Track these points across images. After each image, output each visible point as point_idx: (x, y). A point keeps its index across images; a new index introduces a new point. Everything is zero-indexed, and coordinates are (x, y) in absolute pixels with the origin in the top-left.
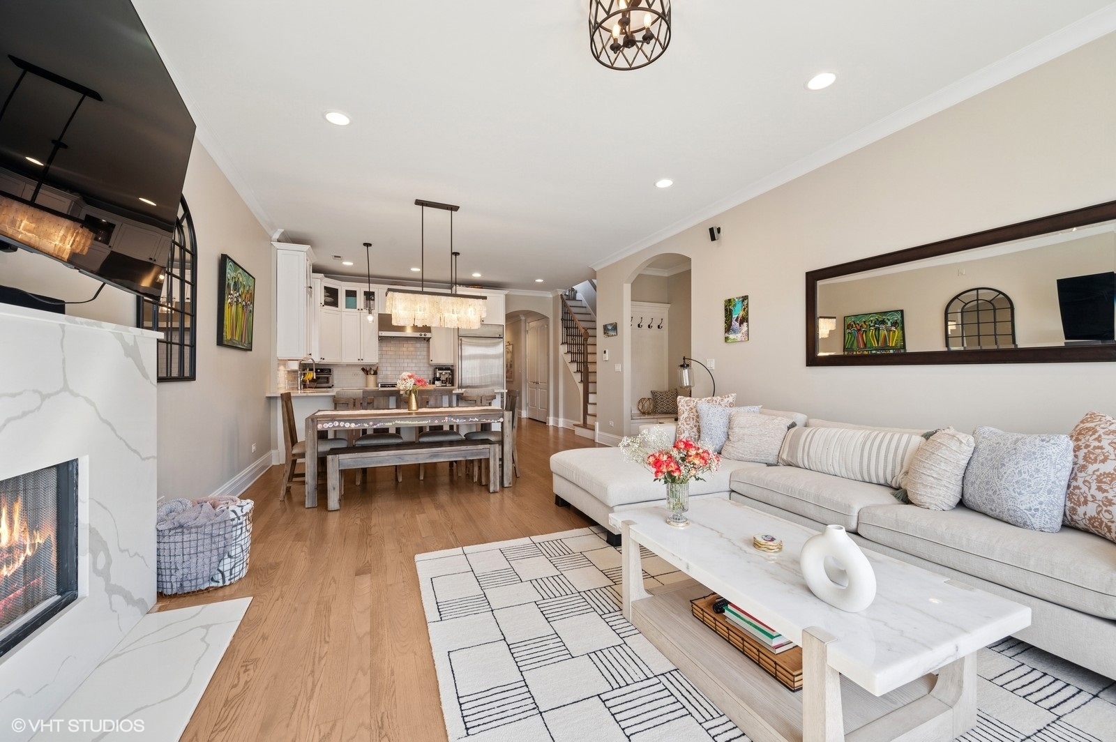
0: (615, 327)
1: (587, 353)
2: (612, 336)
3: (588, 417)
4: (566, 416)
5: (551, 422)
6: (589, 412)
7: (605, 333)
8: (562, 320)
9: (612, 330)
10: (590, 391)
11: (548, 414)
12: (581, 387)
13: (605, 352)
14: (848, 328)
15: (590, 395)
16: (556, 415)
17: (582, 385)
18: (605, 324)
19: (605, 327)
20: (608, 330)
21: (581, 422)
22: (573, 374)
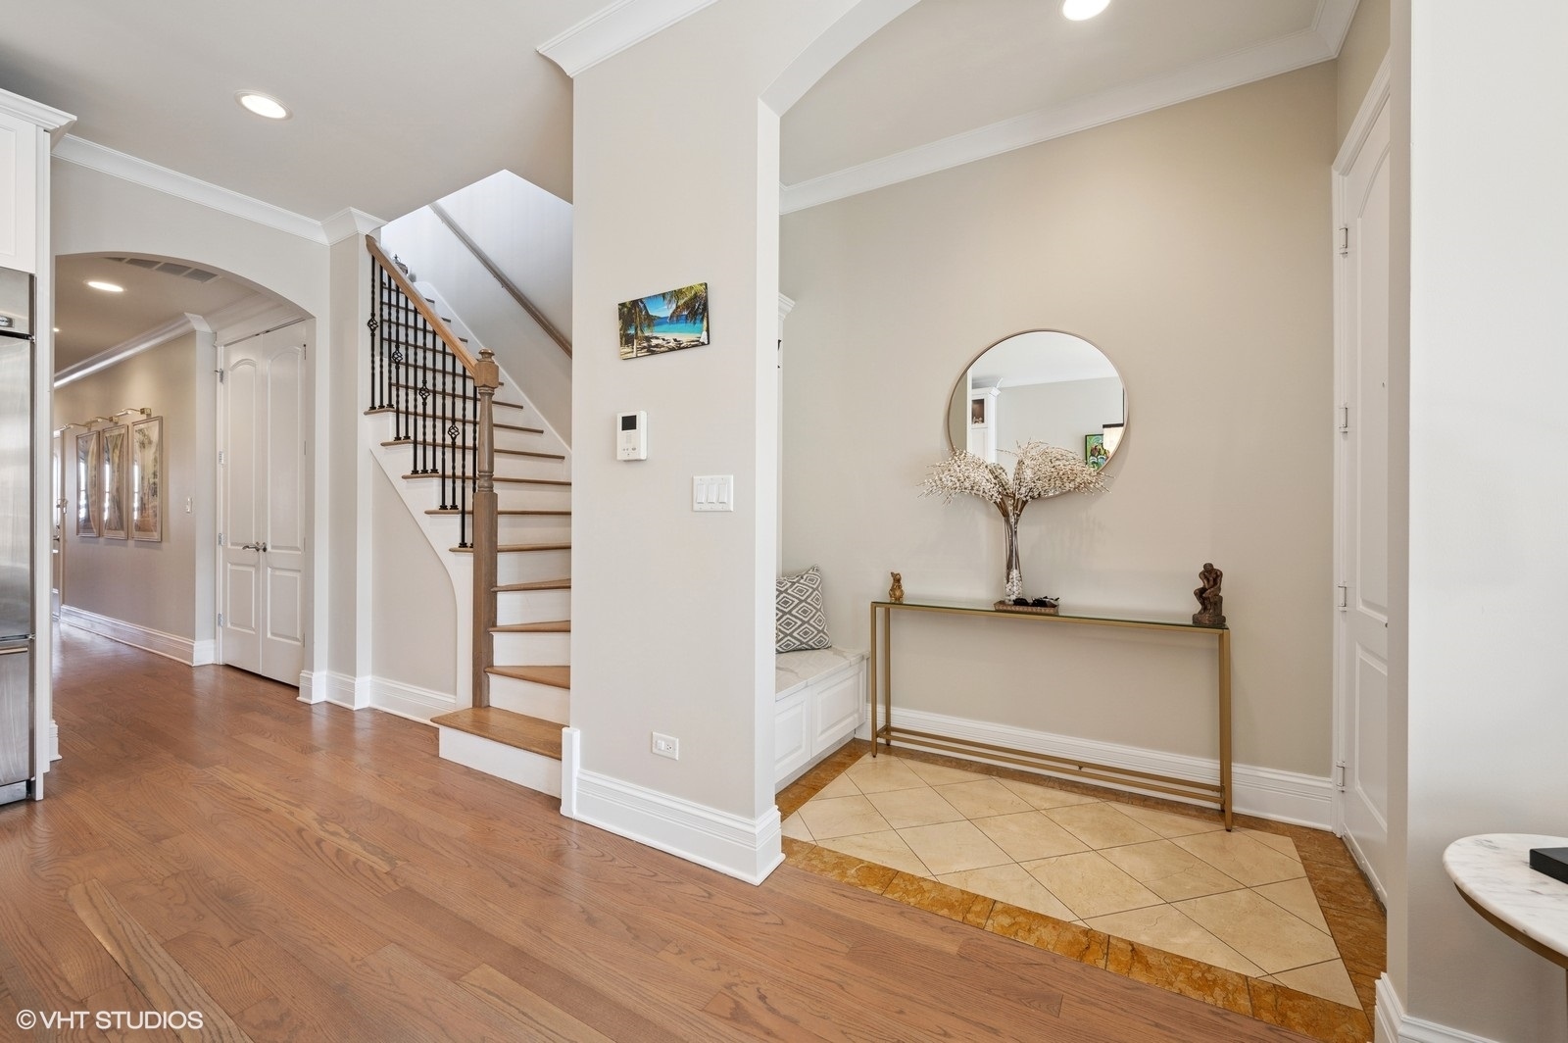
0: (694, 307)
1: (492, 451)
2: (679, 347)
3: (494, 680)
4: (387, 666)
5: (319, 689)
6: (499, 660)
7: (627, 340)
8: (371, 324)
9: (675, 318)
10: (502, 581)
11: (306, 661)
12: (462, 568)
13: (629, 423)
14: (1092, 455)
15: (501, 597)
16: (344, 661)
17: (467, 560)
18: (628, 298)
19: (633, 318)
20: (652, 321)
21: (464, 698)
22: (426, 522)
